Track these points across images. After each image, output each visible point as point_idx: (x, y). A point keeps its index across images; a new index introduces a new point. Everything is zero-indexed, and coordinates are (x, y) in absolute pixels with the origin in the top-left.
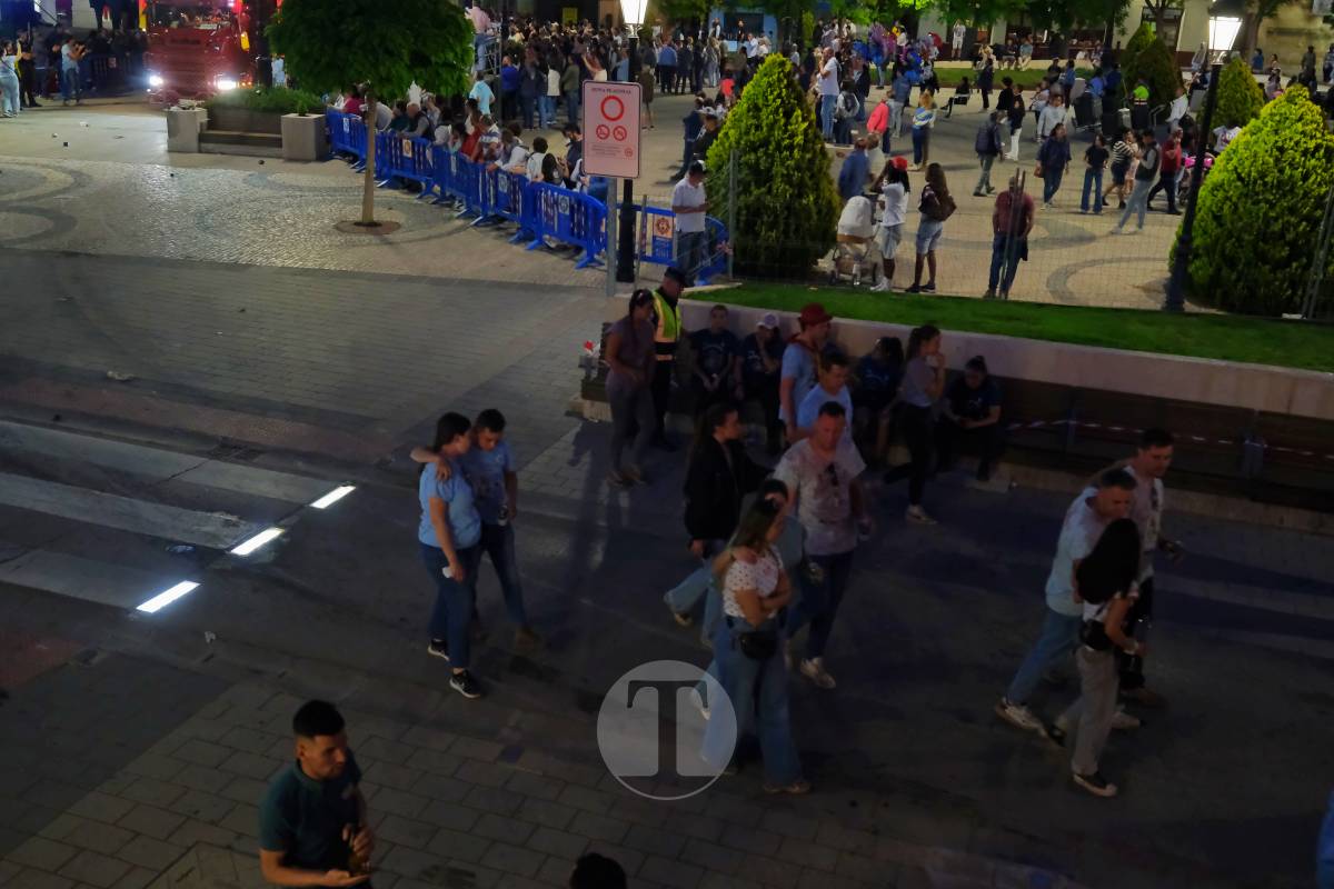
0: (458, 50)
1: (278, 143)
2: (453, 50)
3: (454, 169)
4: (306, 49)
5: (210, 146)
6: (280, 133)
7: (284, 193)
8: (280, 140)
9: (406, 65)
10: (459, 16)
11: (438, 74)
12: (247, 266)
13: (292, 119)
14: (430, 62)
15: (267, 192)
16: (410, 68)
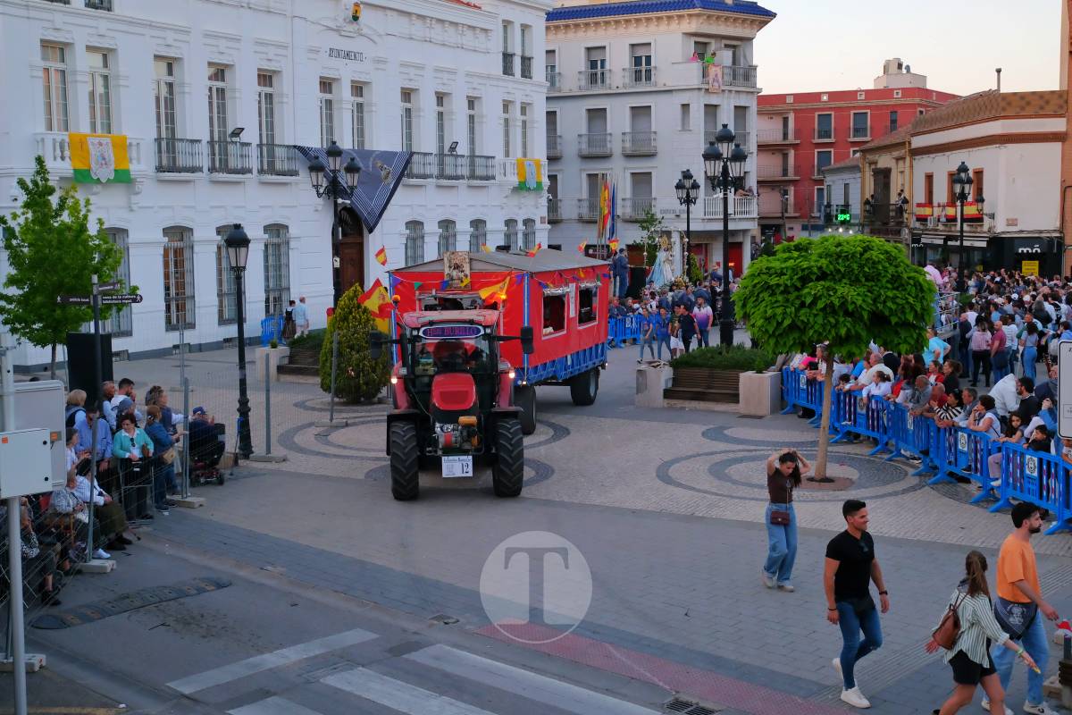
0: (918, 308)
1: (734, 398)
2: (912, 308)
3: (910, 426)
4: (769, 312)
5: (673, 402)
6: (737, 389)
7: (741, 447)
8: (737, 395)
9: (865, 324)
10: (921, 279)
11: (897, 333)
12: (702, 518)
13: (750, 376)
14: (890, 323)
15: (722, 446)
16: (869, 329)
